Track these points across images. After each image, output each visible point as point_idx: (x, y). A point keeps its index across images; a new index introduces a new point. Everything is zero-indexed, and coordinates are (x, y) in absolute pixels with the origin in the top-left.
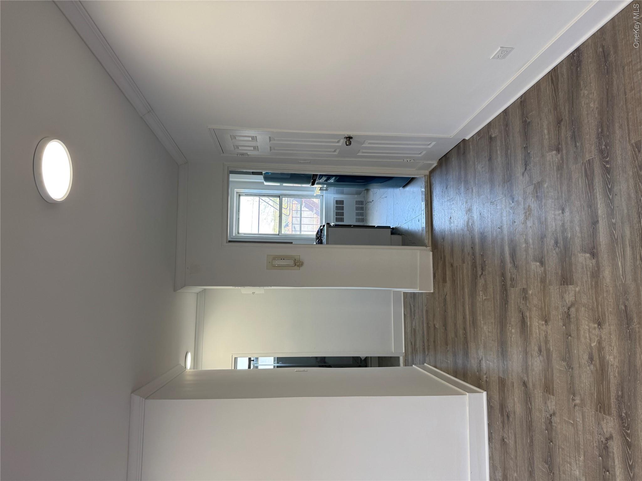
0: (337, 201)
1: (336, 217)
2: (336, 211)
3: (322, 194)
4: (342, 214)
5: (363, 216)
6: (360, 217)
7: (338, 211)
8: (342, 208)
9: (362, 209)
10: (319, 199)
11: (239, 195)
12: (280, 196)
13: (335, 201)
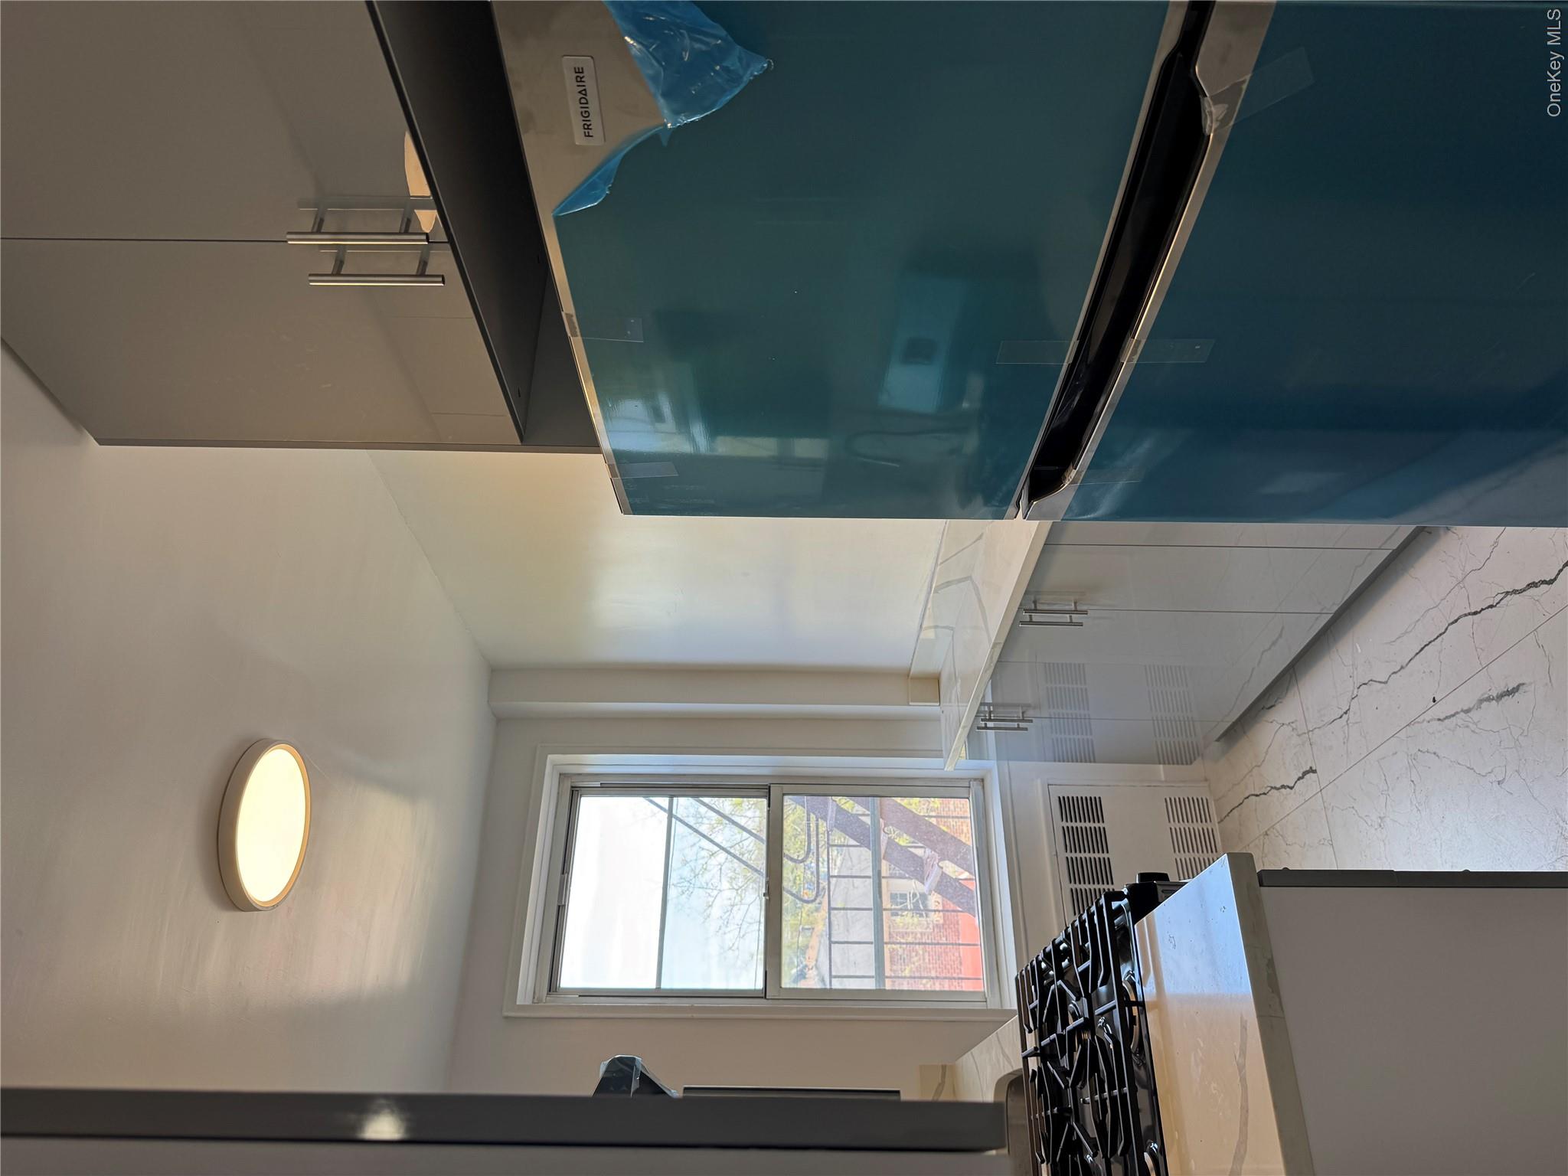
0: (1063, 801)
1: (1073, 886)
2: (1069, 856)
7: (1078, 856)
8: (1098, 839)
10: (967, 800)
11: (572, 787)
12: (770, 787)
13: (1058, 799)
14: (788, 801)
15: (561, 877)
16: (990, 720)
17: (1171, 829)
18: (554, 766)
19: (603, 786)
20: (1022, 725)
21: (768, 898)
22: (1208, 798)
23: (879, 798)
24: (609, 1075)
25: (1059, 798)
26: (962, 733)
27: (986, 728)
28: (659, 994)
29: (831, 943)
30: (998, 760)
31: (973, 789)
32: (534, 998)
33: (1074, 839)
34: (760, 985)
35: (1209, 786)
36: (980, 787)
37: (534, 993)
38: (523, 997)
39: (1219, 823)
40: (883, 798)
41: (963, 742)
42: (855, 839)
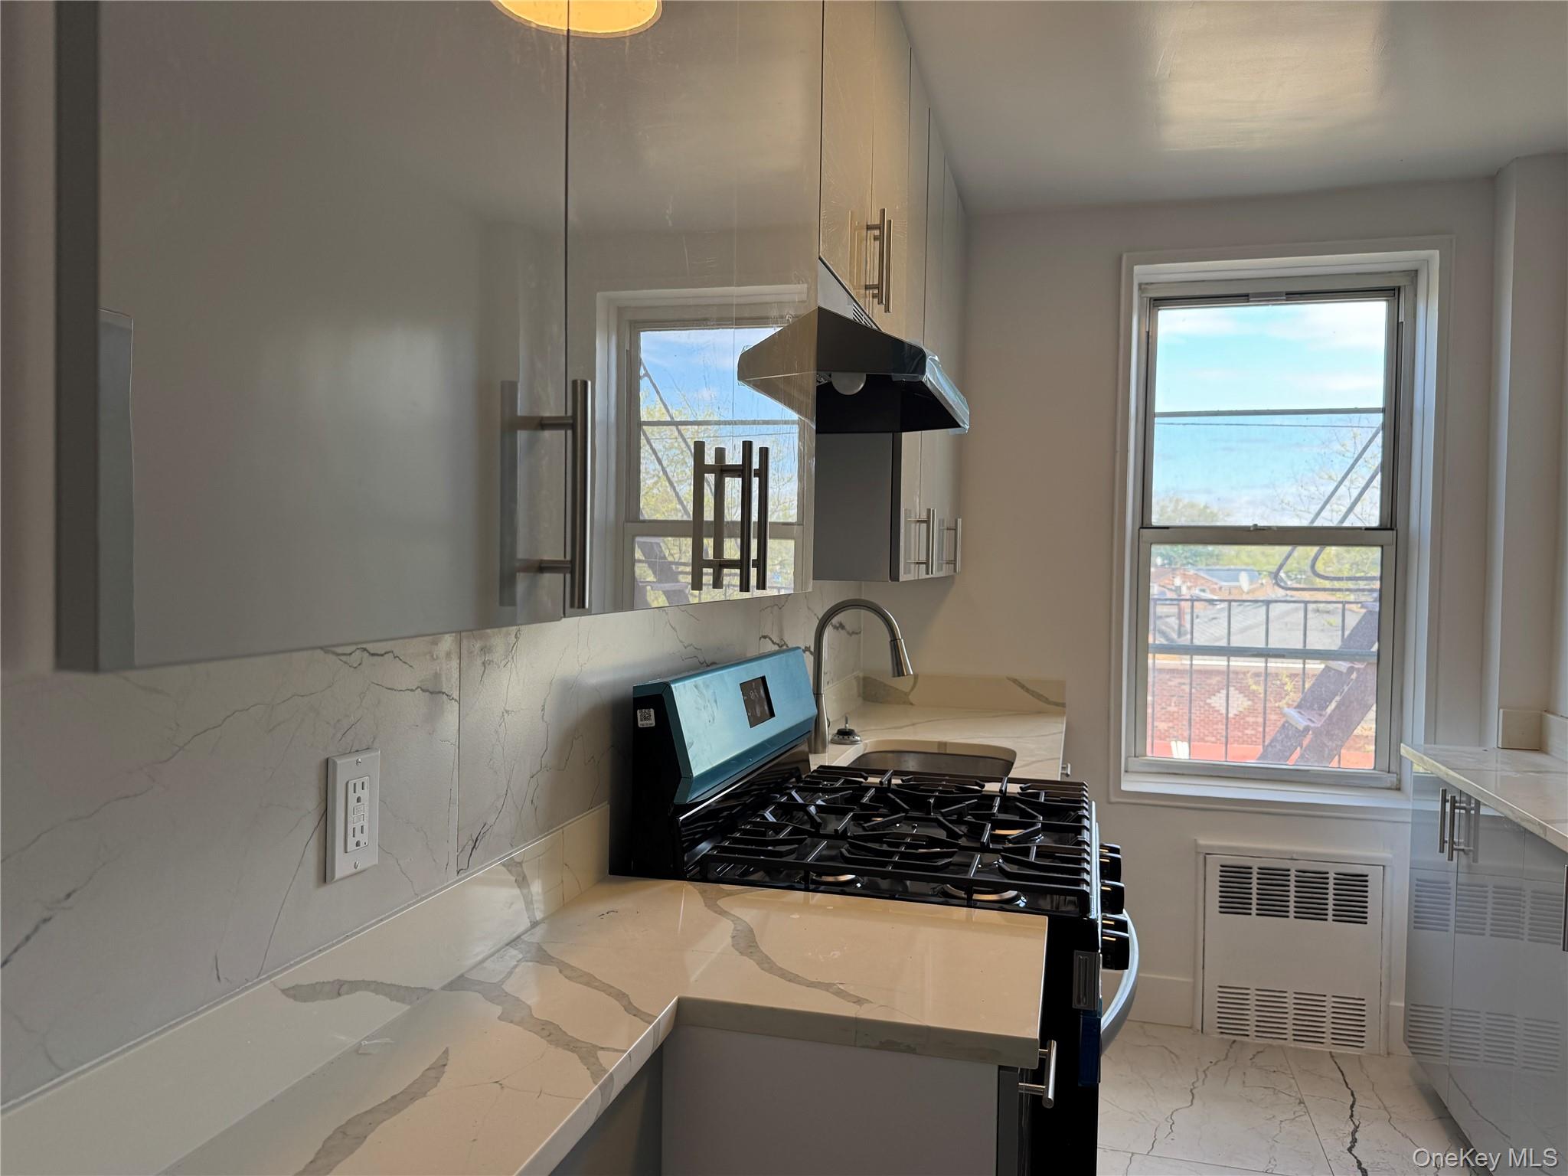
0: (1361, 879)
1: (1255, 870)
2: (1293, 873)
3: (1408, 784)
4: (1273, 907)
5: (1260, 1033)
6: (1252, 1016)
7: (1292, 884)
8: (1312, 910)
9: (1309, 1032)
10: (1372, 768)
11: (1399, 288)
12: (1392, 529)
13: (1365, 873)
14: (1375, 553)
15: (1282, 292)
16: (1453, 808)
17: (1325, 996)
18: (1427, 261)
19: (1399, 325)
20: (1447, 846)
21: (1252, 529)
22: (1364, 1049)
23: (1376, 661)
24: (907, 348)
25: (1367, 876)
26: (1443, 771)
27: (1444, 801)
28: (1148, 414)
29: (1230, 601)
30: (1413, 810)
31: (1385, 775)
32: (1147, 284)
33: (1312, 883)
34: (1155, 520)
35: (1380, 1055)
36: (1389, 785)
37: (1152, 283)
38: (1143, 272)
39: (1331, 1052)
40: (1376, 666)
41: (1433, 771)
42: (1350, 634)
